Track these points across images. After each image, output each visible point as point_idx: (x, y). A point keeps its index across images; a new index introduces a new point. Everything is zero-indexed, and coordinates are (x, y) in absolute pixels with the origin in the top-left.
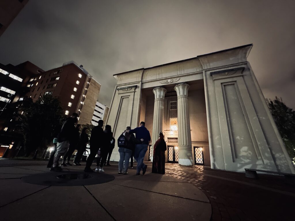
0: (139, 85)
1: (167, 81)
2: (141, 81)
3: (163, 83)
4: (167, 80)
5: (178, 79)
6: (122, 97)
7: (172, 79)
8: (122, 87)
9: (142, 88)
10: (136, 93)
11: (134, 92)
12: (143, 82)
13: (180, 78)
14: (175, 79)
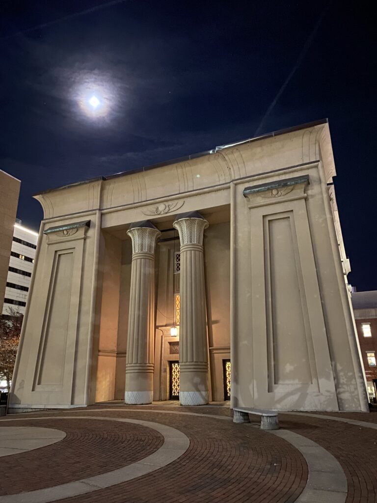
0: (95, 219)
1: (157, 209)
2: (100, 210)
3: (148, 213)
4: (156, 206)
5: (181, 202)
6: (56, 252)
7: (167, 204)
8: (57, 224)
9: (103, 227)
10: (88, 241)
11: (85, 239)
12: (103, 211)
13: (185, 199)
14: (176, 202)
